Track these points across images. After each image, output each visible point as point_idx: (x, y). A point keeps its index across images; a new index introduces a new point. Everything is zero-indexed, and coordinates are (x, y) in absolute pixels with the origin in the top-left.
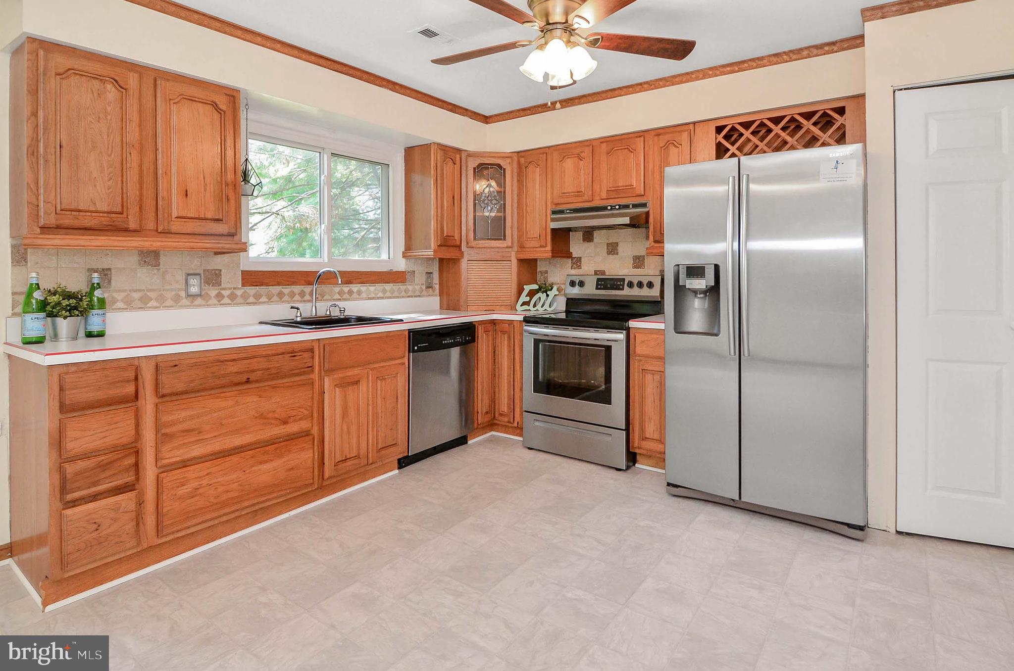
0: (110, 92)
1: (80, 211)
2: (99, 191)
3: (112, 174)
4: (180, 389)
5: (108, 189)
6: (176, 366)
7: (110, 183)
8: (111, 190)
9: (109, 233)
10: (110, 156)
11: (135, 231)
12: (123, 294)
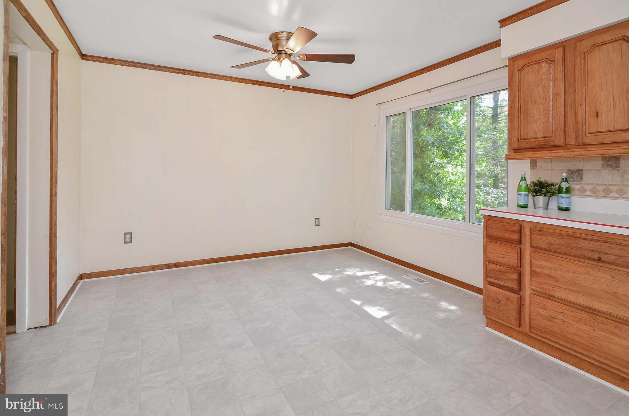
0: (544, 68)
1: (529, 139)
2: (538, 126)
3: (545, 115)
4: (544, 247)
5: (543, 124)
6: (540, 231)
7: (544, 120)
8: (545, 124)
9: (547, 149)
10: (544, 104)
11: (560, 146)
12: (591, 187)
